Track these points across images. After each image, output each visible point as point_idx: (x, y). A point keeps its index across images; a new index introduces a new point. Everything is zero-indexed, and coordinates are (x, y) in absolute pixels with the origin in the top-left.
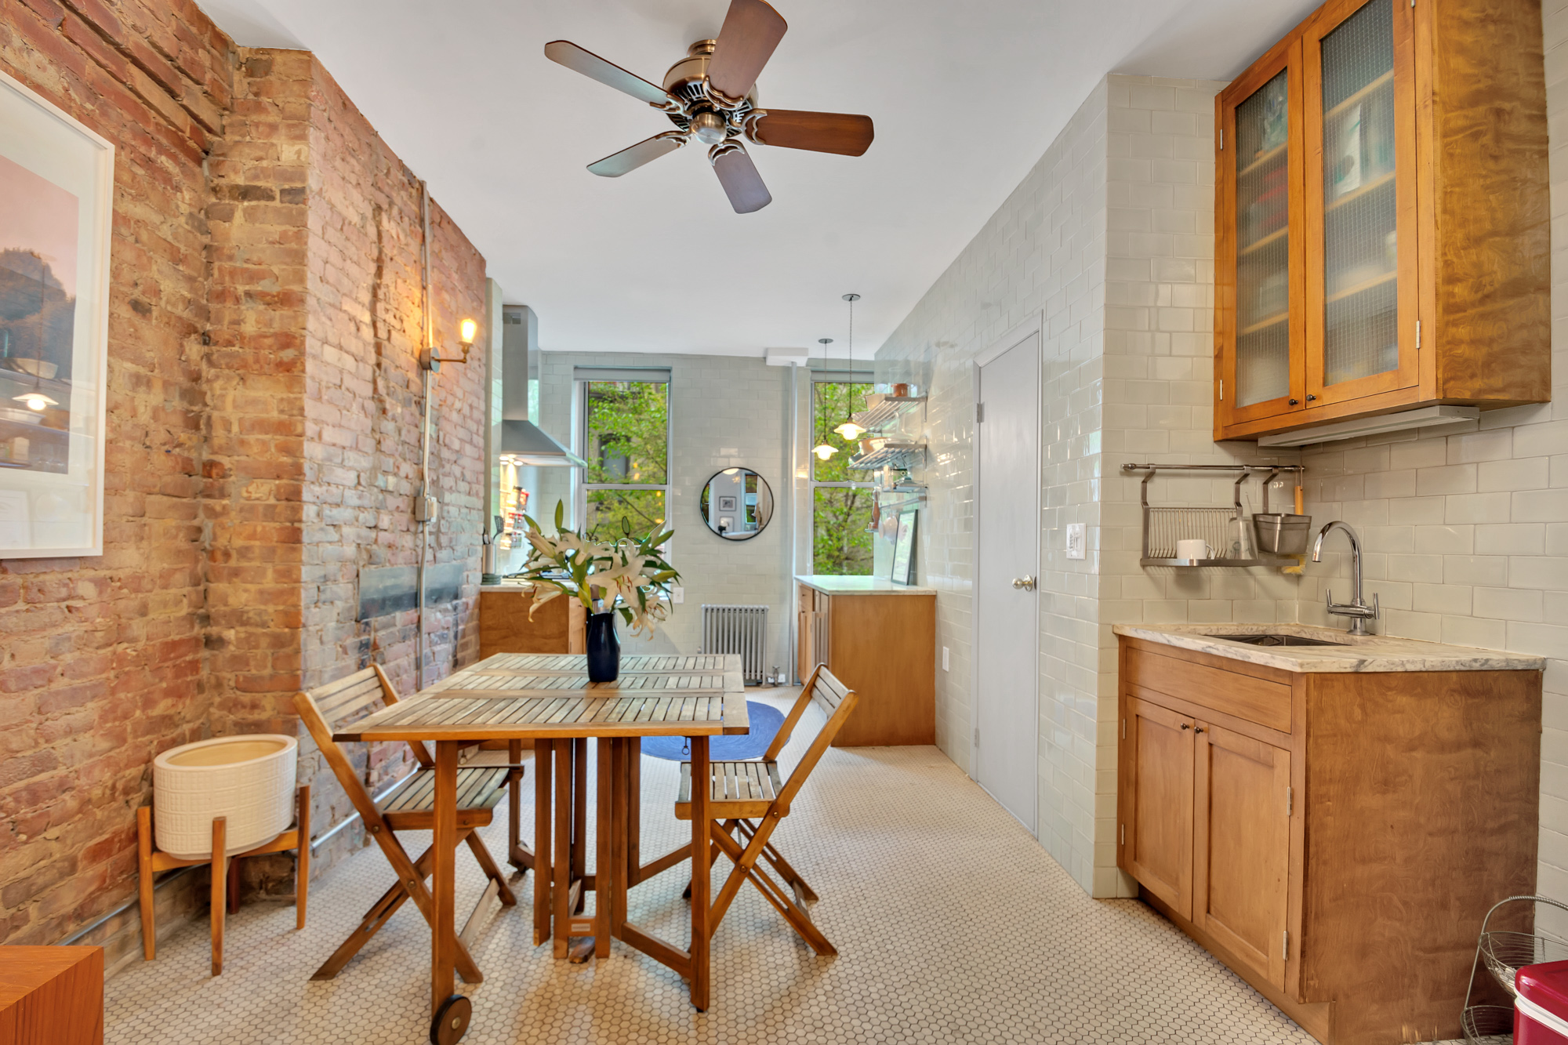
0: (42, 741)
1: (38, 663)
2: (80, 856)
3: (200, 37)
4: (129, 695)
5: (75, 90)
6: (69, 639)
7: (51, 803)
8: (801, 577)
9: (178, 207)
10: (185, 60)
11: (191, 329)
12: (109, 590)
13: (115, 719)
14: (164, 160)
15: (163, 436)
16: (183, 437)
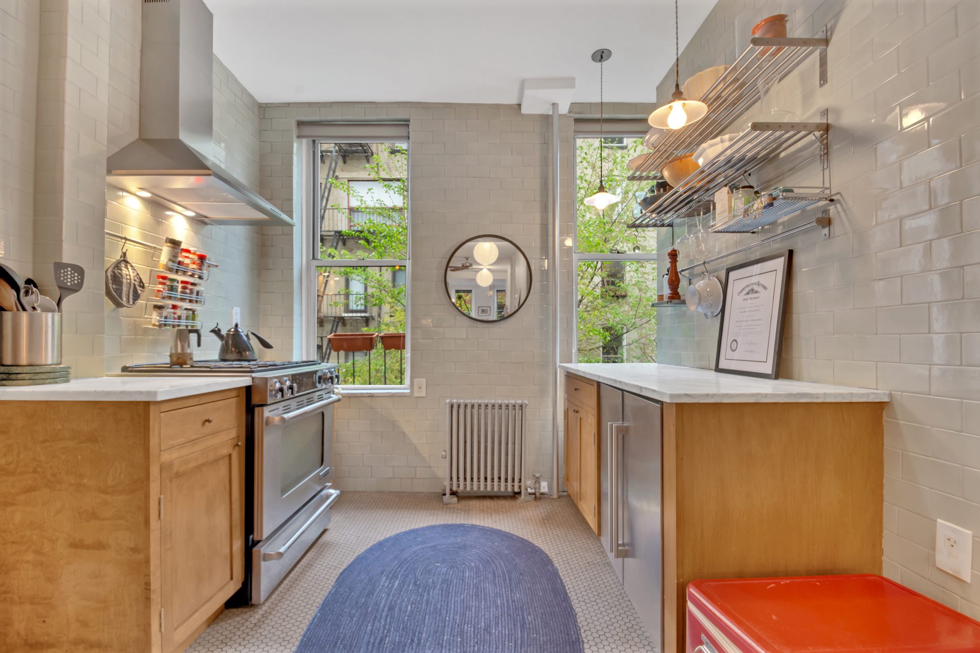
8: (566, 365)
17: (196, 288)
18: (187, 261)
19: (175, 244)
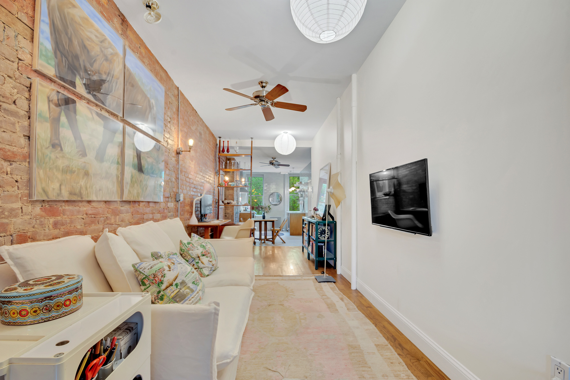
8: (287, 212)
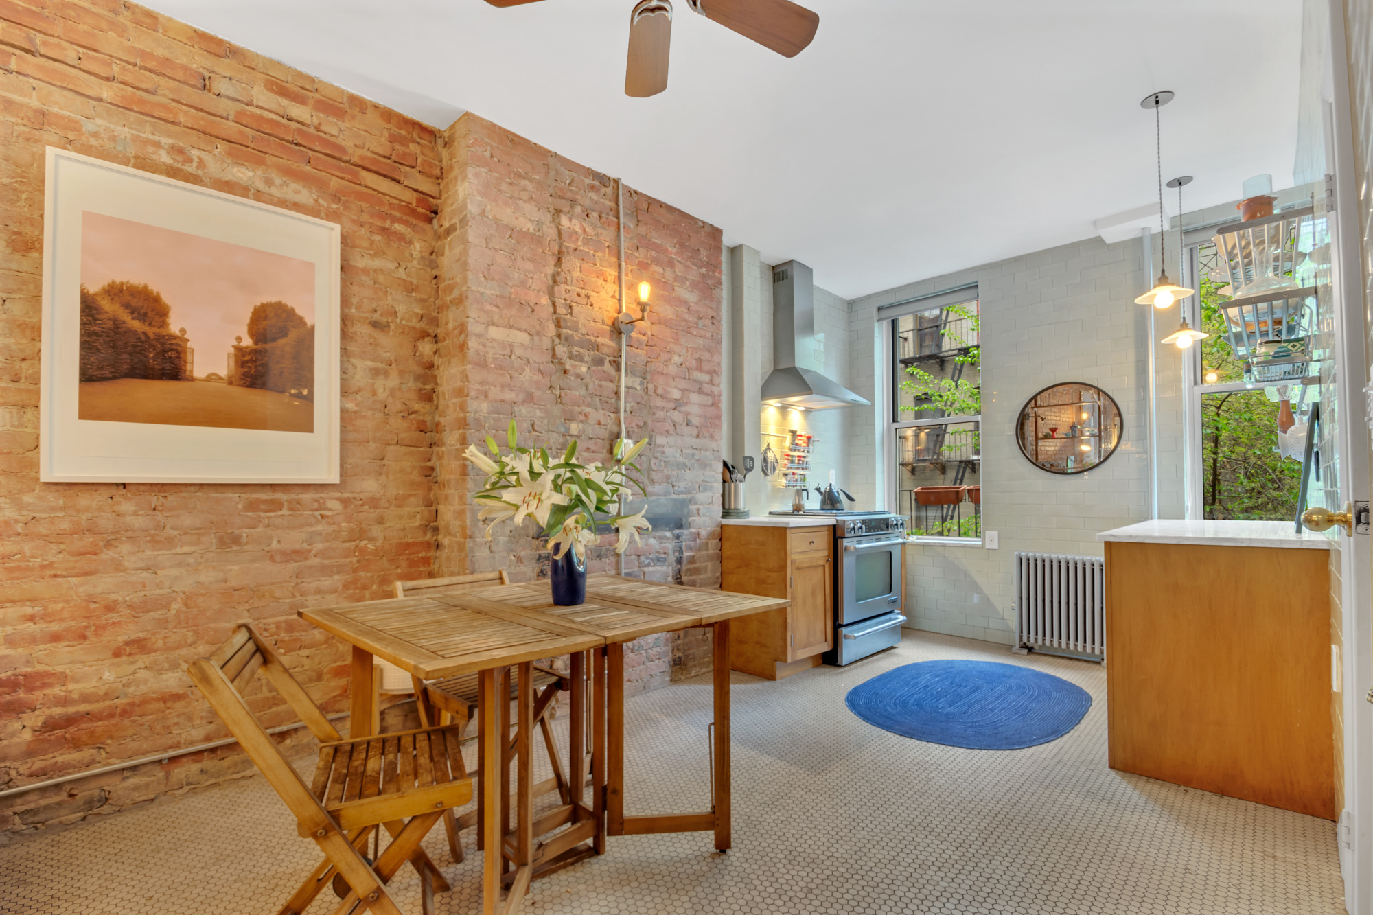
0: (297, 594)
1: (297, 547)
2: (325, 671)
3: (409, 136)
4: (369, 575)
5: (323, 199)
6: (321, 534)
7: (303, 634)
9: (412, 255)
10: (398, 155)
11: (424, 335)
12: (352, 506)
13: (356, 588)
14: (398, 227)
15: (398, 406)
16: (417, 407)
17: (805, 460)
18: (800, 442)
19: (793, 433)
